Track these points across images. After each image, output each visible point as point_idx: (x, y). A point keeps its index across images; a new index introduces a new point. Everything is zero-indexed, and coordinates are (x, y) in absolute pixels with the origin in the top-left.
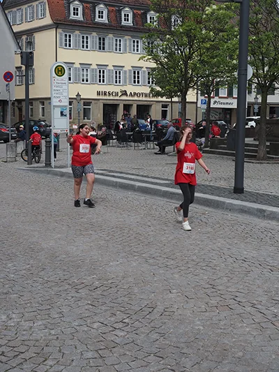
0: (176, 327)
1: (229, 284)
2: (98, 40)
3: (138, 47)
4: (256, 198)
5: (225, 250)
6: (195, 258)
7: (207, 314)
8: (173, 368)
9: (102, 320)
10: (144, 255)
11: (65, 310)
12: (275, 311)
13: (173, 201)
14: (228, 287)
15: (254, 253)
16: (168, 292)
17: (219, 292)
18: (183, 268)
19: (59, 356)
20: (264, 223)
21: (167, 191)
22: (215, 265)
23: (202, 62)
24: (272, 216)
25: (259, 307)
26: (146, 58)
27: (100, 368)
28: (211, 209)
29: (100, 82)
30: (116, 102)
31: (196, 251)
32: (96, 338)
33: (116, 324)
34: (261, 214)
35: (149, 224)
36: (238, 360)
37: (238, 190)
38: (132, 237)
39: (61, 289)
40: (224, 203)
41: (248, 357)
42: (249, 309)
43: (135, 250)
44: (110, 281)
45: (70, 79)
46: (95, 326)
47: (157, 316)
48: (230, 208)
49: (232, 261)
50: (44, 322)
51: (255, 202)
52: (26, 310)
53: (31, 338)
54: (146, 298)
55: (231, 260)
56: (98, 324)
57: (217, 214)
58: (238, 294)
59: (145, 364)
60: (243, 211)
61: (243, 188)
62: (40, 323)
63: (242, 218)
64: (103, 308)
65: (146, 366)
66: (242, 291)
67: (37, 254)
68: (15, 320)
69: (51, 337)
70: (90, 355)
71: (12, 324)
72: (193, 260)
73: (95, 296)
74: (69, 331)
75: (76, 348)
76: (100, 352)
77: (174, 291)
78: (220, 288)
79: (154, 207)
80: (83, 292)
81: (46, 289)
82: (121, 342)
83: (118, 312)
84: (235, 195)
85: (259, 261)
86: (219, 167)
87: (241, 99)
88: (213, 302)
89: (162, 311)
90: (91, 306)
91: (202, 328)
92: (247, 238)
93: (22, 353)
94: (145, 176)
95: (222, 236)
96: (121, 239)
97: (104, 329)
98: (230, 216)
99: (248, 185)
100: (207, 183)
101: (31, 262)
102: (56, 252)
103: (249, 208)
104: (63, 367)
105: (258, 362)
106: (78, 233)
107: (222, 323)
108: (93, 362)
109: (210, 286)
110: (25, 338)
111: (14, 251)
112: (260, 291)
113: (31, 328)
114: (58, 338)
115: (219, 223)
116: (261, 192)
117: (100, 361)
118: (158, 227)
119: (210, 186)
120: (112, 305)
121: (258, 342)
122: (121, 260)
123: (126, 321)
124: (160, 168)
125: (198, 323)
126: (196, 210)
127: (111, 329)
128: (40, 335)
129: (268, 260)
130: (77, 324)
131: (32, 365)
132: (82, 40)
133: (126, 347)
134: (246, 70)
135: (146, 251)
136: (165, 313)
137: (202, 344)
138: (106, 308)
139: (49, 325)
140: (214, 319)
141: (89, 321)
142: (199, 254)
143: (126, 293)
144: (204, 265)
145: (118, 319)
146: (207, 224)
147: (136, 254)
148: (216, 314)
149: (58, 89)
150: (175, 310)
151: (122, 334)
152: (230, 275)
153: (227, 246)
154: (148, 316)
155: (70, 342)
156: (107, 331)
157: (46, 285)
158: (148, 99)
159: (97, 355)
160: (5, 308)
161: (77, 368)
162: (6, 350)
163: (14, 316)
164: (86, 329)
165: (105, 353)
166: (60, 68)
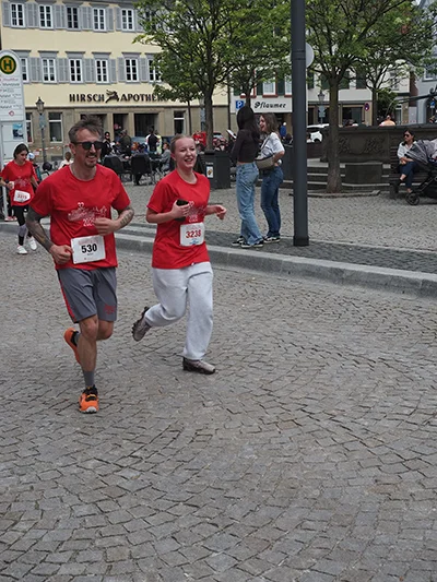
0: (215, 459)
1: (294, 387)
2: (66, 11)
3: (130, 20)
4: (330, 251)
5: (286, 337)
6: (238, 350)
7: (262, 435)
8: (215, 520)
9: (100, 456)
10: (159, 351)
11: (41, 443)
12: (366, 424)
14: (292, 392)
15: (330, 338)
16: (201, 405)
17: (278, 400)
18: (222, 367)
19: (35, 515)
20: (342, 291)
22: (271, 360)
23: (234, 41)
24: (354, 279)
25: (341, 419)
26: (145, 39)
27: (102, 529)
28: (259, 273)
29: (73, 79)
30: (100, 111)
31: (241, 339)
32: (92, 483)
33: (124, 460)
34: (337, 276)
36: (313, 501)
37: (301, 241)
39: (33, 410)
40: (279, 262)
41: (327, 496)
42: (326, 423)
43: (145, 343)
44: (109, 395)
45: (25, 78)
46: (90, 464)
47: (186, 444)
48: (290, 270)
49: (297, 352)
50: (9, 464)
51: (327, 258)
54: (167, 416)
55: (294, 350)
56: (95, 461)
57: (270, 280)
58: (308, 402)
59: (171, 518)
60: (310, 273)
61: (308, 238)
62: (2, 466)
63: (309, 284)
64: (101, 437)
65: (173, 521)
66: (314, 396)
69: (21, 488)
70: (84, 510)
72: (236, 354)
74: (49, 475)
75: (62, 501)
76: (99, 504)
77: (210, 403)
78: (280, 393)
80: (68, 414)
81: (9, 413)
82: (132, 487)
83: (125, 442)
84: (296, 249)
85: (338, 349)
87: (298, 97)
88: (270, 416)
89: (193, 435)
90: (81, 436)
91: (255, 457)
92: (317, 314)
95: (278, 313)
96: (122, 327)
97: (104, 469)
98: (289, 281)
99: (315, 231)
102: (21, 354)
103: (319, 268)
104: (40, 533)
105: (344, 502)
106: (54, 322)
107: (286, 447)
108: (90, 520)
109: (265, 392)
112: (341, 395)
114: (32, 488)
115: (273, 294)
116: (335, 242)
117: (101, 518)
120: (114, 430)
121: (342, 473)
122: (124, 361)
123: (138, 454)
125: (250, 449)
126: (238, 275)
127: (116, 468)
128: (4, 485)
129: (350, 346)
130: (61, 464)
132: (39, 13)
133: (140, 494)
134: (304, 51)
135: (162, 343)
136: (197, 438)
137: (256, 481)
138: (106, 436)
139: (17, 470)
140: (273, 441)
141: (79, 458)
142: (245, 344)
143: (135, 411)
144: (253, 360)
145: (126, 452)
146: (254, 295)
147: (146, 349)
148: (276, 434)
149: (6, 93)
150: (213, 432)
151: (133, 474)
152: (294, 374)
153: (288, 329)
154: (171, 445)
155: (52, 492)
156: (110, 472)
157: (8, 407)
158: (152, 104)
159: (95, 510)
161: (66, 531)
164: (76, 470)
165: (108, 505)
166: (7, 59)
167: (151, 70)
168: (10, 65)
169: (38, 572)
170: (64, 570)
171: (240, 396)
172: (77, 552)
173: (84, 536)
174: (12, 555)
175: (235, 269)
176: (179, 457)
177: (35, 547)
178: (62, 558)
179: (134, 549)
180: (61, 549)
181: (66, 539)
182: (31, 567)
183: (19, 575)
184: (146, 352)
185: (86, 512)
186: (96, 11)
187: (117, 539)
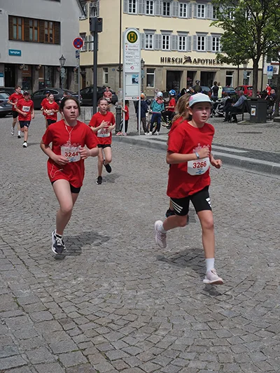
2: (162, 4)
9: (204, 291)
10: (234, 227)
11: (165, 280)
13: (251, 171)
16: (266, 265)
18: (277, 241)
19: (169, 326)
21: (246, 161)
26: (218, 24)
27: (213, 340)
29: (164, 47)
30: (179, 69)
32: (202, 309)
33: (220, 296)
35: (233, 194)
39: (156, 258)
43: (223, 220)
46: (199, 297)
47: (260, 290)
50: (146, 291)
52: (126, 278)
53: (137, 307)
54: (245, 270)
56: (201, 295)
59: (258, 338)
62: (143, 292)
65: (260, 341)
67: (125, 222)
68: (118, 288)
69: (157, 307)
70: (200, 326)
71: (116, 292)
73: (193, 267)
74: (173, 301)
75: (184, 319)
76: (209, 324)
77: (272, 264)
79: (234, 177)
80: (180, 263)
81: (142, 258)
82: (229, 315)
89: (264, 285)
90: (190, 277)
93: (131, 321)
94: (220, 145)
97: (208, 301)
101: (121, 230)
102: (144, 221)
104: (175, 338)
106: (162, 202)
108: (204, 334)
110: (132, 306)
111: (102, 218)
113: (135, 297)
114: (164, 308)
117: (211, 333)
118: (243, 197)
123: (229, 293)
124: (233, 137)
127: (215, 301)
128: (147, 304)
130: (180, 295)
131: (144, 334)
133: (235, 320)
135: (234, 222)
136: (267, 287)
139: (152, 295)
141: (191, 292)
143: (223, 265)
145: (221, 291)
147: (225, 225)
149: (130, 55)
150: (277, 284)
151: (228, 306)
154: (250, 290)
155: (177, 312)
156: (212, 303)
157: (140, 254)
158: (213, 66)
159: (207, 327)
160: (105, 276)
161: (190, 339)
162: (116, 318)
163: (116, 284)
164: (190, 300)
165: (215, 325)
166: (132, 34)
167: (214, 44)
168: (134, 37)
169: (176, 364)
170: (192, 365)
172: (199, 353)
173: (202, 343)
174: (158, 351)
175: (277, 176)
176: (257, 298)
177: (172, 347)
178: (190, 356)
179: (237, 356)
180: (188, 350)
181: (190, 344)
182: (170, 360)
183: (164, 364)
185: (202, 328)
186: (181, 5)
187: (224, 348)
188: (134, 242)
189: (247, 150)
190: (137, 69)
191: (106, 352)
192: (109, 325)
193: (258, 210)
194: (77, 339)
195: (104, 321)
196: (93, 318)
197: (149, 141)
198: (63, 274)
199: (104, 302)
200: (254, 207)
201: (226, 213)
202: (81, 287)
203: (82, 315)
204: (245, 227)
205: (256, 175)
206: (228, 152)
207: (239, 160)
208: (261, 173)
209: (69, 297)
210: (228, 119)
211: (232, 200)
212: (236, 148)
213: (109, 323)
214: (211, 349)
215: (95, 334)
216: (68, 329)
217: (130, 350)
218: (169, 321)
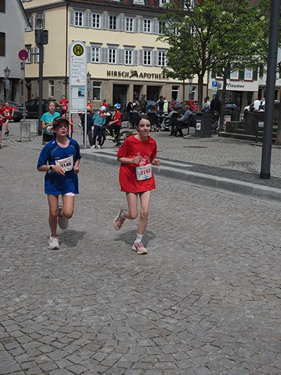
0: (226, 315)
1: (272, 272)
5: (262, 238)
6: (231, 244)
7: (256, 303)
8: (233, 358)
9: (150, 307)
10: (179, 240)
11: (110, 295)
13: (197, 185)
14: (271, 275)
16: (211, 279)
17: (263, 280)
18: (222, 255)
19: (114, 343)
21: (192, 175)
22: (254, 253)
26: (164, 39)
27: (158, 356)
28: (238, 195)
29: (110, 61)
30: (126, 83)
31: (232, 237)
32: (147, 325)
33: (165, 311)
35: (178, 208)
37: (265, 175)
38: (163, 222)
39: (102, 273)
40: (252, 188)
43: (169, 235)
44: (150, 267)
46: (145, 312)
47: (205, 304)
48: (259, 194)
49: (270, 249)
50: (92, 307)
52: (71, 295)
53: (82, 324)
54: (190, 285)
55: (268, 248)
56: (147, 311)
57: (246, 200)
59: (203, 353)
60: (272, 197)
61: (270, 174)
62: (88, 309)
63: (272, 204)
64: (149, 294)
65: (205, 356)
67: (70, 237)
68: (62, 305)
69: (102, 324)
70: (145, 342)
71: (60, 309)
72: (230, 247)
73: (138, 282)
74: (119, 318)
75: (129, 335)
76: (155, 340)
77: (217, 278)
78: (264, 276)
79: (180, 191)
80: (125, 278)
81: (88, 274)
82: (174, 330)
83: (165, 299)
84: (262, 181)
86: (238, 152)
88: (259, 290)
89: (209, 299)
90: (135, 292)
91: (253, 317)
93: (76, 339)
94: (166, 159)
95: (254, 222)
97: (154, 316)
98: (258, 201)
99: (275, 171)
100: (230, 168)
102: (89, 236)
104: (120, 355)
106: (108, 216)
107: (273, 312)
108: (150, 350)
109: (253, 274)
110: (76, 324)
111: (46, 233)
113: (80, 313)
114: (109, 324)
115: (248, 209)
117: (157, 349)
118: (188, 211)
119: (235, 171)
120: (157, 291)
122: (157, 245)
123: (174, 308)
124: (179, 151)
125: (249, 311)
126: (223, 195)
127: (161, 316)
128: (91, 321)
130: (126, 310)
131: (89, 352)
132: (93, 18)
133: (181, 335)
134: (276, 53)
135: (180, 236)
136: (212, 301)
137: (256, 333)
138: (152, 295)
139: (97, 311)
140: (264, 308)
141: (137, 307)
142: (235, 241)
143: (169, 280)
144: (242, 251)
145: (166, 306)
146: (236, 209)
148: (265, 303)
149: (76, 68)
150: (222, 298)
151: (173, 321)
152: (271, 263)
153: (262, 232)
154: (195, 304)
155: (122, 329)
156: (158, 318)
157: (86, 270)
158: (159, 80)
159: (152, 344)
160: (49, 293)
161: (135, 356)
162: (59, 336)
163: (60, 301)
164: (136, 315)
165: (159, 341)
166: (78, 47)
167: (160, 58)
168: (80, 50)
171: (237, 275)
172: (144, 370)
173: (147, 360)
174: (102, 369)
175: (221, 190)
176: (202, 312)
177: (117, 364)
178: (135, 373)
179: (182, 372)
180: (134, 367)
181: (136, 361)
184: (170, 241)
185: (147, 344)
186: (128, 19)
187: (170, 364)
188: (79, 257)
189: (192, 164)
190: (83, 82)
191: (50, 371)
192: (53, 344)
193: (203, 224)
194: (19, 358)
195: (47, 340)
196: (37, 336)
197: (95, 154)
198: (5, 292)
199: (49, 319)
200: (199, 221)
201: (172, 227)
202: (24, 304)
203: (25, 333)
204: (190, 241)
205: (201, 189)
206: (174, 166)
207: (184, 174)
208: (205, 187)
209: (11, 315)
210: (174, 134)
211: (178, 214)
212: (181, 162)
213: (53, 341)
214: (157, 365)
215: (38, 353)
216: (11, 348)
217: (74, 368)
218: (114, 338)
